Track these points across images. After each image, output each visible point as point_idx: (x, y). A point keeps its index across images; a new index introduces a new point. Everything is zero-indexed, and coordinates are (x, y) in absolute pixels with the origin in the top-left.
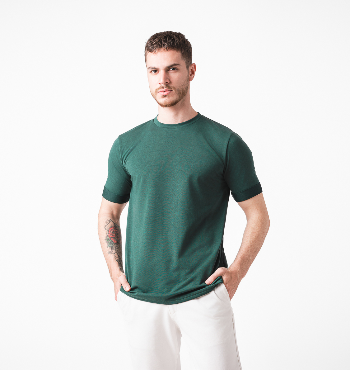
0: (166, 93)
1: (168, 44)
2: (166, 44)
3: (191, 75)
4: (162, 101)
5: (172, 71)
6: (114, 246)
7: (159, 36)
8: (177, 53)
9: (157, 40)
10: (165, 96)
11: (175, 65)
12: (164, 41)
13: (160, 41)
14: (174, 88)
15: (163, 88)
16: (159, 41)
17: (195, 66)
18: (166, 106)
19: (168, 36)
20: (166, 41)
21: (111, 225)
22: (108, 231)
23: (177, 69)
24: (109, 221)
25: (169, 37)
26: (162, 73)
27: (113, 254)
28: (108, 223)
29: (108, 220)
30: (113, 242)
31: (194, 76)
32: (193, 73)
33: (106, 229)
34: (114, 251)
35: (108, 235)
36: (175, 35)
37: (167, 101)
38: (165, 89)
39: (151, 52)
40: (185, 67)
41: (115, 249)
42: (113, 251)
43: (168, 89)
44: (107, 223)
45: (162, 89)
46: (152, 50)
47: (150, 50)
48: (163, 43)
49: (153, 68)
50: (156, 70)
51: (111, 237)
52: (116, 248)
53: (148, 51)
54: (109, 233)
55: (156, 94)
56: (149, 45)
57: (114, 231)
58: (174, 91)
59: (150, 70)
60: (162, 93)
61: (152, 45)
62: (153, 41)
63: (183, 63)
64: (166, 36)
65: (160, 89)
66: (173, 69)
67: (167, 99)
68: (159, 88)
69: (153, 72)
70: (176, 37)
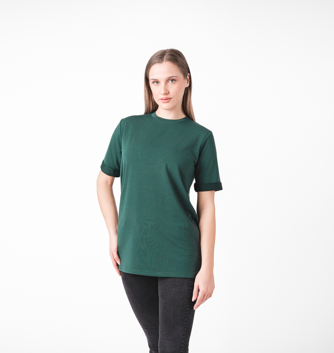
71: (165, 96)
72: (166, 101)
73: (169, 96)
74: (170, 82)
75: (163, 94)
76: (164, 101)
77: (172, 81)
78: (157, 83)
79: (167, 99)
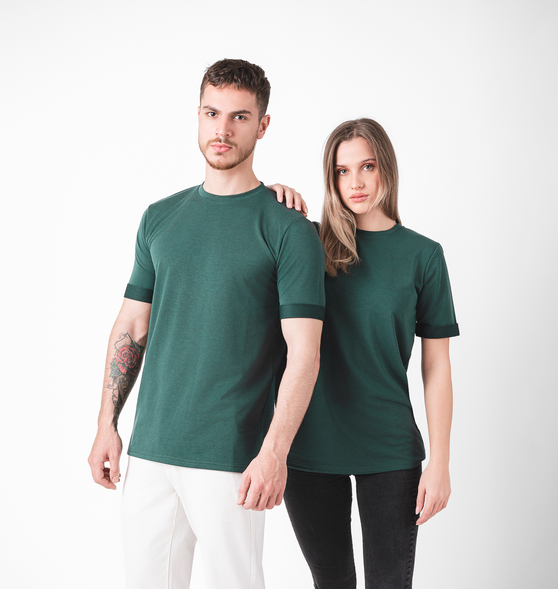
0: (223, 149)
1: (241, 81)
2: (239, 80)
3: (261, 131)
4: (215, 159)
5: (239, 121)
6: (118, 378)
7: (231, 64)
8: (250, 96)
9: (226, 70)
10: (219, 154)
11: (244, 112)
12: (237, 75)
13: (232, 73)
14: (236, 145)
15: (220, 141)
16: (229, 73)
17: (269, 119)
18: (218, 168)
19: (243, 68)
20: (240, 77)
21: (126, 342)
22: (118, 351)
23: (246, 118)
24: (125, 335)
25: (246, 70)
26: (223, 118)
27: (112, 391)
28: (122, 338)
29: (123, 333)
30: (119, 370)
31: (264, 133)
32: (264, 128)
33: (116, 348)
34: (116, 386)
35: (116, 357)
36: (254, 69)
37: (221, 161)
38: (223, 143)
39: (213, 85)
40: (257, 118)
41: (118, 382)
42: (113, 386)
43: (226, 145)
44: (120, 338)
45: (218, 143)
46: (216, 83)
47: (213, 82)
48: (235, 77)
49: (211, 109)
50: (214, 113)
51: (119, 362)
52: (120, 382)
53: (209, 83)
54: (119, 354)
55: (208, 147)
56: (212, 75)
57: (126, 354)
58: (234, 148)
59: (207, 110)
60: (218, 149)
61: (217, 75)
62: (220, 70)
63: (255, 111)
64: (241, 68)
65: (216, 142)
66: (240, 118)
67: (222, 158)
68: (214, 140)
69: (210, 114)
70: (255, 72)
71: (358, 192)
72: (359, 199)
73: (364, 192)
74: (365, 169)
75: (356, 189)
76: (356, 199)
77: (368, 167)
78: (344, 171)
79: (361, 197)
